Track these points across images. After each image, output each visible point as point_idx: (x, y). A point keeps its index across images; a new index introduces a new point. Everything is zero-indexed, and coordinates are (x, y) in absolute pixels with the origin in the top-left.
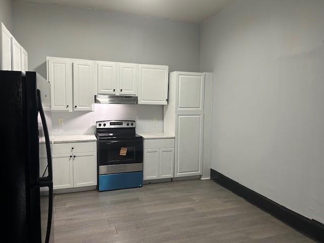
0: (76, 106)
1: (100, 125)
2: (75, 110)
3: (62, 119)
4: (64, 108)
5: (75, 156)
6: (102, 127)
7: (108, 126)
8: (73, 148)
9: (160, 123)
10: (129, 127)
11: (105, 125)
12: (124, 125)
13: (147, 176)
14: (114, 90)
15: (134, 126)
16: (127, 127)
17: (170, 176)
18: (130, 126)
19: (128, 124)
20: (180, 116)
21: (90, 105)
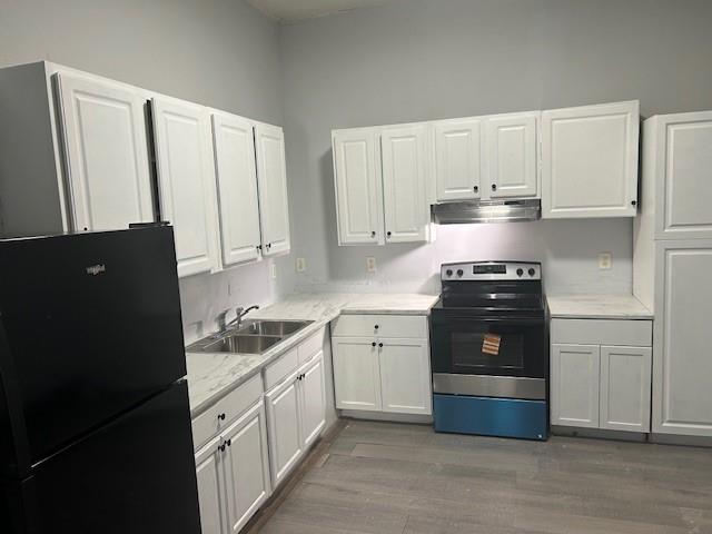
0: (389, 234)
1: (449, 273)
2: (388, 240)
3: (374, 259)
4: (366, 238)
5: (381, 345)
6: (454, 277)
7: (469, 275)
8: (376, 327)
9: (621, 267)
10: (522, 278)
11: (460, 273)
12: (511, 274)
13: (562, 416)
14: (476, 188)
15: (536, 277)
16: (517, 278)
17: (638, 425)
18: (526, 276)
19: (520, 272)
20: (671, 254)
21: (420, 228)
